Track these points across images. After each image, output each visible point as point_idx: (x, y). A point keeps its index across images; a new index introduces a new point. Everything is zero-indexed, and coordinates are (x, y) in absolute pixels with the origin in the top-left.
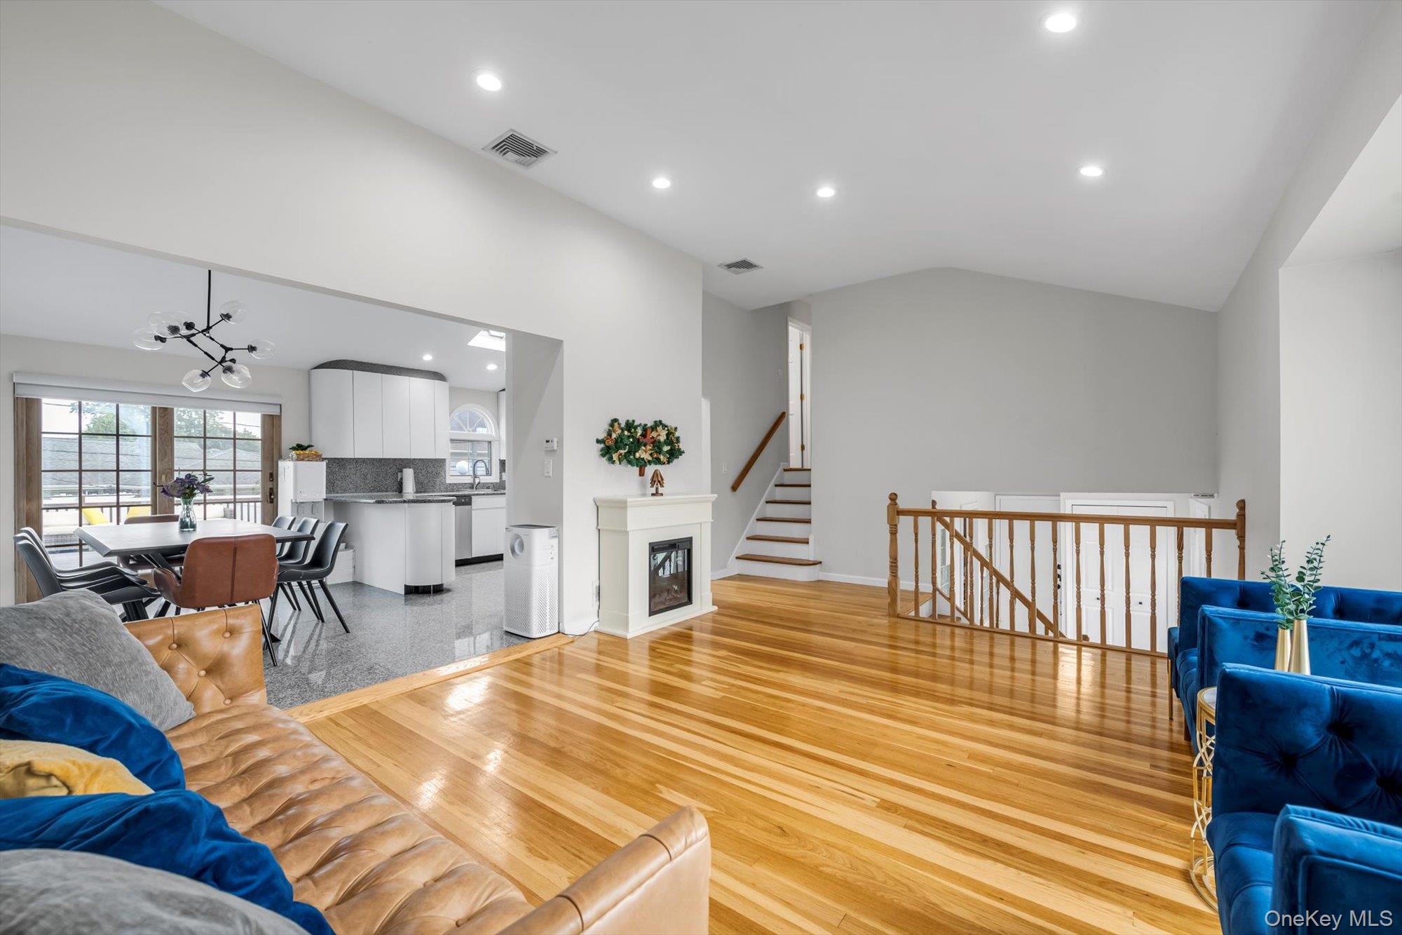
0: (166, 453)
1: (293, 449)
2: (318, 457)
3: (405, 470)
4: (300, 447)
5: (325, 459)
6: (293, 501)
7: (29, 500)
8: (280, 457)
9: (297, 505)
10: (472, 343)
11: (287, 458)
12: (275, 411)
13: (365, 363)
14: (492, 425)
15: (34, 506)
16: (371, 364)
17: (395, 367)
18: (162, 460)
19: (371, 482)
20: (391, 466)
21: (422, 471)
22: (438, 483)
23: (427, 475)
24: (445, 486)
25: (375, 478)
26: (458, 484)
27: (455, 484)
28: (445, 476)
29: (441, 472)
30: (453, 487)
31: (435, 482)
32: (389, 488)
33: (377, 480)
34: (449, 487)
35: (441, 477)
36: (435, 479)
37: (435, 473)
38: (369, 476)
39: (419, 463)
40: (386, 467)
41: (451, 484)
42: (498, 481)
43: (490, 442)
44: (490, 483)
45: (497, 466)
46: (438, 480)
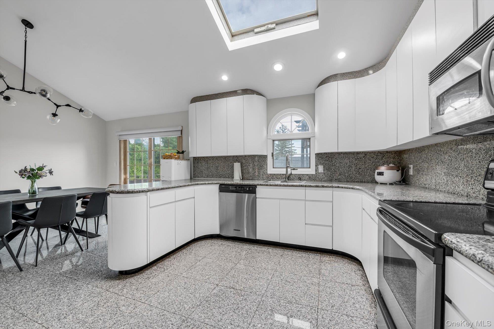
0: (150, 158)
3: (235, 164)
19: (220, 172)
20: (231, 162)
21: (250, 165)
22: (262, 174)
23: (253, 167)
24: (266, 176)
25: (222, 169)
26: (276, 174)
27: (275, 174)
28: (267, 168)
29: (264, 165)
30: (273, 176)
31: (259, 172)
32: (230, 176)
33: (223, 171)
34: (270, 177)
35: (264, 169)
36: (259, 170)
37: (260, 166)
38: (219, 168)
39: (249, 159)
40: (228, 162)
41: (271, 174)
42: (315, 174)
43: (310, 139)
44: (307, 175)
45: (314, 160)
46: (261, 171)
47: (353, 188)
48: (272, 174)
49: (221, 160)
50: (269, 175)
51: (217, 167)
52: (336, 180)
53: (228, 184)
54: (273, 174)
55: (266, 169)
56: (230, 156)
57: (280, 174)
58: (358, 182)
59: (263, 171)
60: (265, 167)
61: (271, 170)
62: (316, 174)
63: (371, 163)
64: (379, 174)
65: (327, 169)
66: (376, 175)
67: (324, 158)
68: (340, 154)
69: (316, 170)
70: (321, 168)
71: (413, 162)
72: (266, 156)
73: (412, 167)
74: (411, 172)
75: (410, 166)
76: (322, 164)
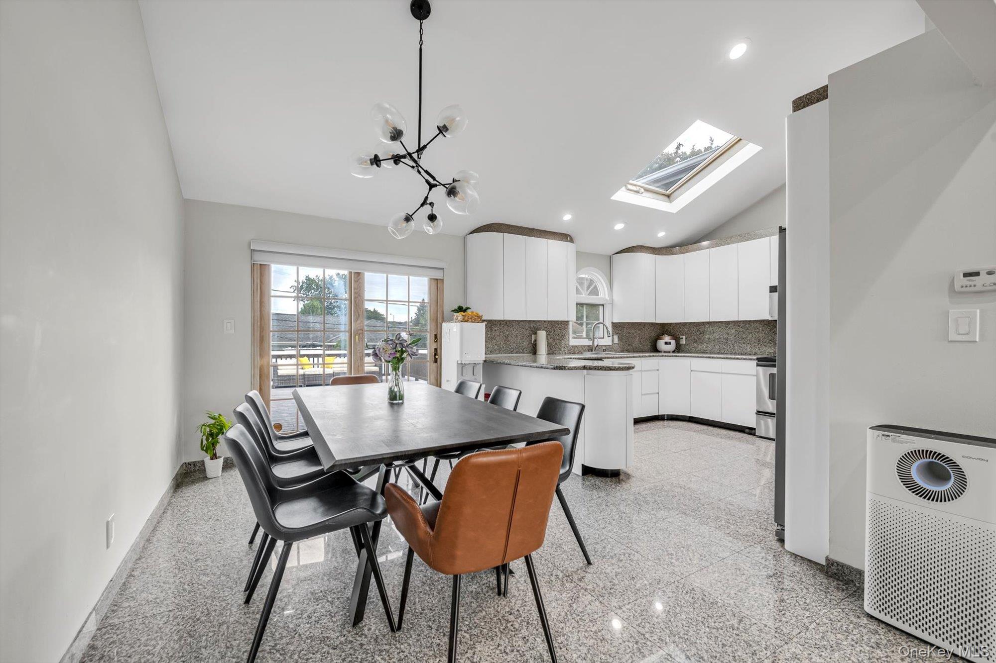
0: (359, 315)
1: (455, 311)
2: (478, 319)
3: (539, 332)
4: (460, 309)
5: (484, 321)
6: (459, 362)
7: (261, 356)
8: (443, 320)
9: (461, 366)
10: (613, 198)
11: (450, 320)
12: (438, 275)
13: (512, 226)
14: (606, 289)
15: (265, 361)
16: (517, 226)
17: (536, 230)
18: (356, 321)
21: (550, 333)
22: (563, 345)
23: (554, 337)
24: (568, 348)
27: (576, 346)
29: (565, 334)
30: (574, 349)
31: (561, 344)
32: (525, 350)
35: (566, 340)
36: (560, 341)
37: (561, 335)
38: (509, 338)
40: (523, 329)
42: (611, 344)
43: (603, 305)
44: (605, 346)
45: (610, 329)
46: (563, 342)
47: (676, 356)
48: (574, 346)
50: (570, 348)
51: (507, 337)
52: (626, 350)
55: (568, 339)
57: (582, 346)
59: (565, 342)
60: (567, 336)
61: (573, 342)
63: (648, 334)
64: (666, 343)
65: (620, 339)
66: (661, 344)
67: (618, 327)
68: (628, 323)
69: (613, 341)
70: (616, 338)
71: (686, 334)
72: (568, 322)
73: (684, 337)
74: (683, 342)
75: (681, 337)
76: (617, 334)
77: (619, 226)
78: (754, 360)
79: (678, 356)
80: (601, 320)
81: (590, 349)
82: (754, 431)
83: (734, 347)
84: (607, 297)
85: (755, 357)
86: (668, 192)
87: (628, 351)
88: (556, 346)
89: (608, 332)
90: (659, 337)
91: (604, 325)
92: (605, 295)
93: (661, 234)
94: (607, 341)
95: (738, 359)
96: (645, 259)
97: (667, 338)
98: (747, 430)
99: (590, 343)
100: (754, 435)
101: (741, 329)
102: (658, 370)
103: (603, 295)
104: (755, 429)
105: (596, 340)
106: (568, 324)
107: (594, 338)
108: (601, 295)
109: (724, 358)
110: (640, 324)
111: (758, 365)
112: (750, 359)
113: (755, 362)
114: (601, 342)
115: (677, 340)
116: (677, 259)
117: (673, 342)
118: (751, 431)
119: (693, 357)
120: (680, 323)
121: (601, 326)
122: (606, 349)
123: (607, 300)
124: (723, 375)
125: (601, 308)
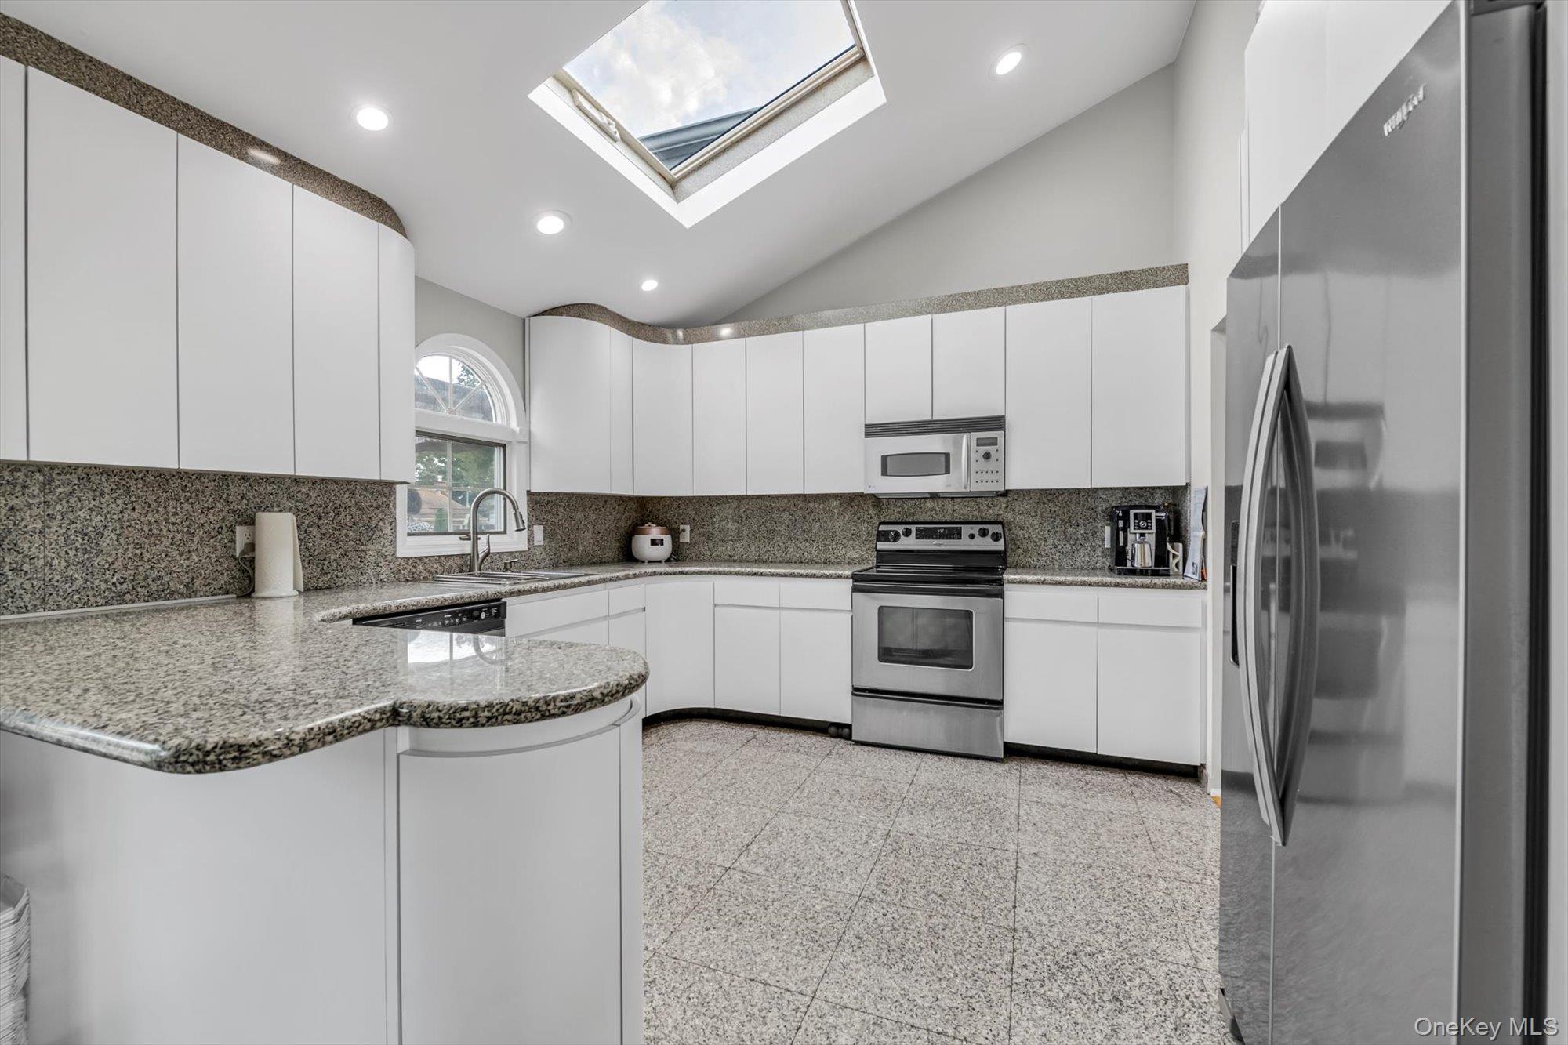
3: (264, 520)
14: (511, 403)
19: (118, 565)
20: (209, 504)
21: (321, 522)
22: (372, 559)
23: (337, 533)
24: (392, 566)
25: (138, 546)
26: (426, 557)
27: (420, 558)
28: (394, 535)
29: (381, 524)
30: (414, 567)
31: (363, 554)
32: (198, 582)
33: (147, 556)
34: (404, 569)
35: (383, 541)
36: (363, 545)
37: (364, 526)
39: (313, 494)
40: (186, 506)
41: (408, 559)
42: (526, 549)
43: (504, 446)
44: (511, 553)
45: (524, 509)
46: (372, 550)
47: (682, 573)
48: (411, 558)
49: (128, 493)
50: (399, 565)
52: (565, 562)
53: (402, 609)
54: (416, 558)
55: (390, 538)
56: (200, 475)
57: (439, 556)
58: (596, 564)
59: (379, 547)
60: (387, 530)
61: (407, 547)
62: (529, 549)
63: (612, 522)
64: (654, 542)
65: (549, 535)
66: (643, 545)
67: (543, 505)
68: (570, 496)
69: (530, 539)
70: (538, 531)
71: (692, 522)
72: (391, 485)
73: (688, 528)
74: (686, 538)
75: (682, 527)
76: (540, 522)
77: (550, 225)
78: (847, 577)
79: (687, 573)
80: (498, 484)
81: (466, 566)
82: (846, 730)
83: (786, 547)
84: (514, 425)
85: (848, 573)
86: (675, 173)
87: (570, 564)
88: (346, 560)
89: (518, 516)
90: (635, 529)
91: (506, 497)
92: (508, 419)
93: (650, 285)
94: (514, 542)
95: (814, 576)
96: (608, 340)
97: (655, 532)
98: (832, 730)
99: (466, 548)
100: (849, 737)
101: (799, 513)
102: (644, 609)
103: (504, 420)
104: (849, 726)
105: (483, 538)
106: (393, 493)
107: (476, 533)
108: (498, 419)
109: (786, 575)
110: (596, 497)
111: (855, 589)
112: (839, 577)
113: (849, 584)
114: (499, 544)
115: (675, 533)
116: (677, 355)
117: (667, 539)
118: (840, 731)
119: (720, 573)
120: (680, 498)
121: (498, 500)
122: (511, 563)
123: (513, 432)
124: (784, 613)
125: (498, 454)
